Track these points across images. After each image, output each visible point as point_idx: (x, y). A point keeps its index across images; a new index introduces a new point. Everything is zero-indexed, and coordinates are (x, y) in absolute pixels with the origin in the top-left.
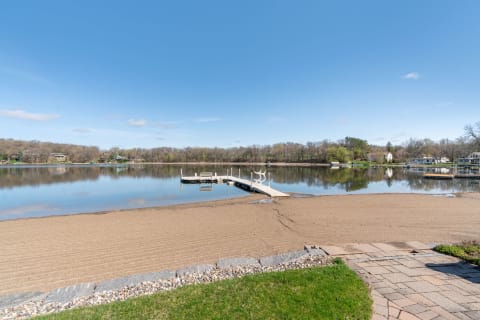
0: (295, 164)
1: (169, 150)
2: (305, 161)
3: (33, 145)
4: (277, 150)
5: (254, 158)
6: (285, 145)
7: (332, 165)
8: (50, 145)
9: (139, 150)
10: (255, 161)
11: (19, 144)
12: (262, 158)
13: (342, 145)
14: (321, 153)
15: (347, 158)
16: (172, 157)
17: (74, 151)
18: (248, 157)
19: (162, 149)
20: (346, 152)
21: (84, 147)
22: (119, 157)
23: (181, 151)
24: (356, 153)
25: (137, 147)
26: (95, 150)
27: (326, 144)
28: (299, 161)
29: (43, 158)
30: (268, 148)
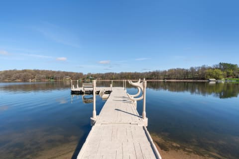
0: (182, 81)
1: (113, 74)
2: (189, 79)
3: (59, 72)
4: (171, 73)
5: (156, 77)
6: (175, 70)
7: (210, 81)
8: (64, 72)
9: (100, 74)
10: (158, 79)
11: (54, 72)
12: (161, 77)
13: (216, 68)
14: (200, 73)
15: (221, 77)
16: (114, 77)
17: (73, 75)
18: (153, 77)
19: (110, 74)
20: (221, 73)
21: (77, 73)
22: (91, 77)
23: (118, 74)
24: (228, 73)
25: (98, 73)
26: (81, 74)
27: (204, 68)
28: (184, 79)
29: (62, 78)
30: (165, 72)
